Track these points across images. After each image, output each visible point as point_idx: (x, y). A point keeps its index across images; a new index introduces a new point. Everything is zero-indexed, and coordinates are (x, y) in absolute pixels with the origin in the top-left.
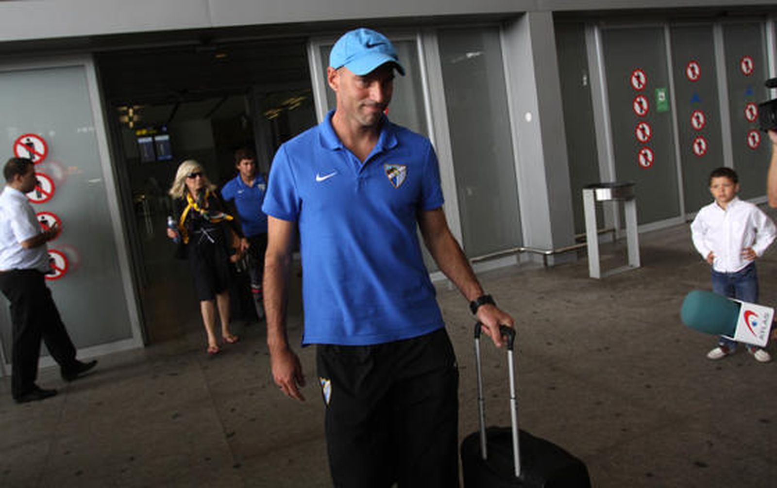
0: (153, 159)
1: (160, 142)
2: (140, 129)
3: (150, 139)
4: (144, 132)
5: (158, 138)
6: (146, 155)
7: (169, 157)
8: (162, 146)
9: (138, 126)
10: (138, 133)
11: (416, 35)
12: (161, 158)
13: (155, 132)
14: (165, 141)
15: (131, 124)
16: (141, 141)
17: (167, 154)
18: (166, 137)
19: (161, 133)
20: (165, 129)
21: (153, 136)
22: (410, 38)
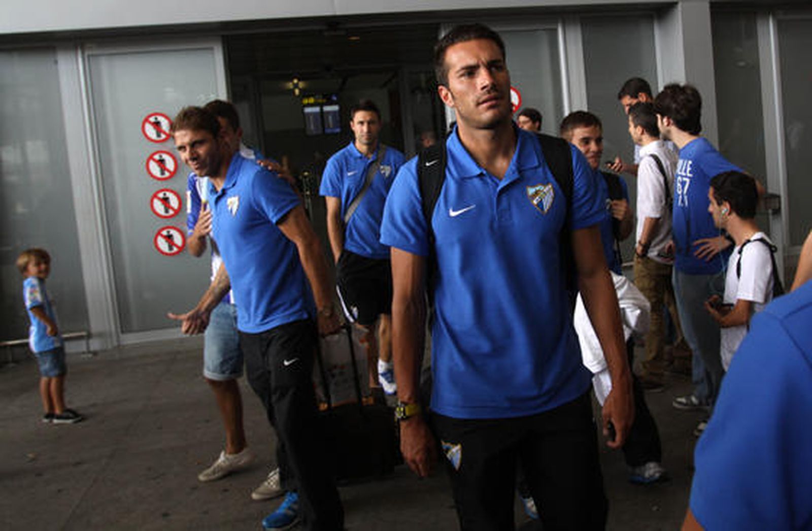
0: (320, 132)
1: (328, 112)
2: (308, 97)
3: (317, 109)
4: (312, 100)
5: (327, 108)
6: (312, 127)
7: (338, 130)
8: (330, 118)
9: (305, 93)
10: (306, 101)
11: (557, 23)
12: (328, 131)
13: (325, 101)
14: (334, 112)
15: (297, 92)
16: (308, 110)
17: (335, 127)
18: (335, 108)
19: (331, 103)
20: (335, 98)
21: (322, 105)
22: (553, 27)
